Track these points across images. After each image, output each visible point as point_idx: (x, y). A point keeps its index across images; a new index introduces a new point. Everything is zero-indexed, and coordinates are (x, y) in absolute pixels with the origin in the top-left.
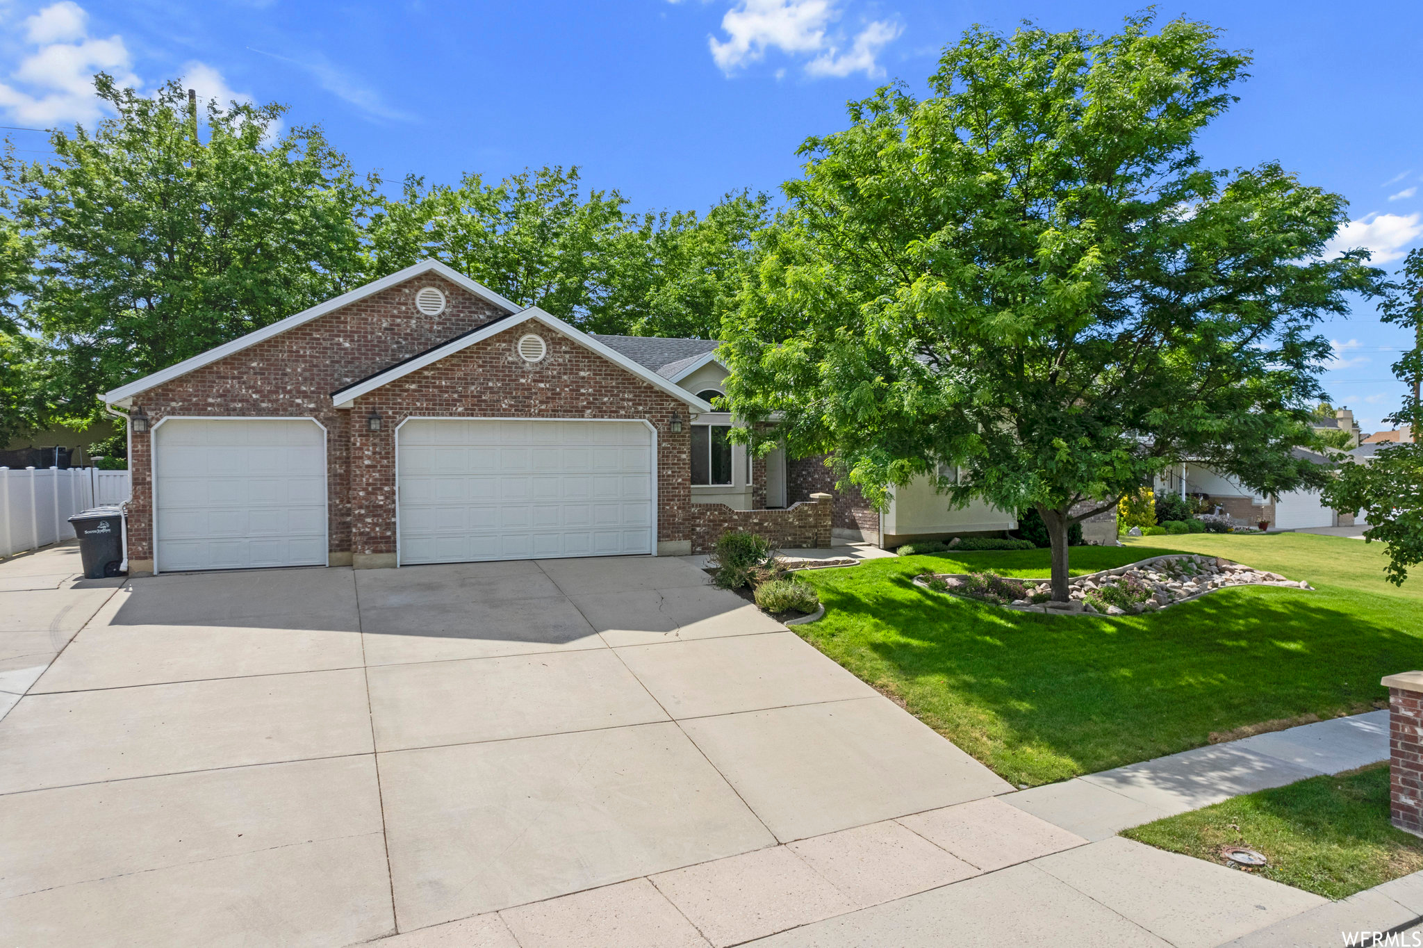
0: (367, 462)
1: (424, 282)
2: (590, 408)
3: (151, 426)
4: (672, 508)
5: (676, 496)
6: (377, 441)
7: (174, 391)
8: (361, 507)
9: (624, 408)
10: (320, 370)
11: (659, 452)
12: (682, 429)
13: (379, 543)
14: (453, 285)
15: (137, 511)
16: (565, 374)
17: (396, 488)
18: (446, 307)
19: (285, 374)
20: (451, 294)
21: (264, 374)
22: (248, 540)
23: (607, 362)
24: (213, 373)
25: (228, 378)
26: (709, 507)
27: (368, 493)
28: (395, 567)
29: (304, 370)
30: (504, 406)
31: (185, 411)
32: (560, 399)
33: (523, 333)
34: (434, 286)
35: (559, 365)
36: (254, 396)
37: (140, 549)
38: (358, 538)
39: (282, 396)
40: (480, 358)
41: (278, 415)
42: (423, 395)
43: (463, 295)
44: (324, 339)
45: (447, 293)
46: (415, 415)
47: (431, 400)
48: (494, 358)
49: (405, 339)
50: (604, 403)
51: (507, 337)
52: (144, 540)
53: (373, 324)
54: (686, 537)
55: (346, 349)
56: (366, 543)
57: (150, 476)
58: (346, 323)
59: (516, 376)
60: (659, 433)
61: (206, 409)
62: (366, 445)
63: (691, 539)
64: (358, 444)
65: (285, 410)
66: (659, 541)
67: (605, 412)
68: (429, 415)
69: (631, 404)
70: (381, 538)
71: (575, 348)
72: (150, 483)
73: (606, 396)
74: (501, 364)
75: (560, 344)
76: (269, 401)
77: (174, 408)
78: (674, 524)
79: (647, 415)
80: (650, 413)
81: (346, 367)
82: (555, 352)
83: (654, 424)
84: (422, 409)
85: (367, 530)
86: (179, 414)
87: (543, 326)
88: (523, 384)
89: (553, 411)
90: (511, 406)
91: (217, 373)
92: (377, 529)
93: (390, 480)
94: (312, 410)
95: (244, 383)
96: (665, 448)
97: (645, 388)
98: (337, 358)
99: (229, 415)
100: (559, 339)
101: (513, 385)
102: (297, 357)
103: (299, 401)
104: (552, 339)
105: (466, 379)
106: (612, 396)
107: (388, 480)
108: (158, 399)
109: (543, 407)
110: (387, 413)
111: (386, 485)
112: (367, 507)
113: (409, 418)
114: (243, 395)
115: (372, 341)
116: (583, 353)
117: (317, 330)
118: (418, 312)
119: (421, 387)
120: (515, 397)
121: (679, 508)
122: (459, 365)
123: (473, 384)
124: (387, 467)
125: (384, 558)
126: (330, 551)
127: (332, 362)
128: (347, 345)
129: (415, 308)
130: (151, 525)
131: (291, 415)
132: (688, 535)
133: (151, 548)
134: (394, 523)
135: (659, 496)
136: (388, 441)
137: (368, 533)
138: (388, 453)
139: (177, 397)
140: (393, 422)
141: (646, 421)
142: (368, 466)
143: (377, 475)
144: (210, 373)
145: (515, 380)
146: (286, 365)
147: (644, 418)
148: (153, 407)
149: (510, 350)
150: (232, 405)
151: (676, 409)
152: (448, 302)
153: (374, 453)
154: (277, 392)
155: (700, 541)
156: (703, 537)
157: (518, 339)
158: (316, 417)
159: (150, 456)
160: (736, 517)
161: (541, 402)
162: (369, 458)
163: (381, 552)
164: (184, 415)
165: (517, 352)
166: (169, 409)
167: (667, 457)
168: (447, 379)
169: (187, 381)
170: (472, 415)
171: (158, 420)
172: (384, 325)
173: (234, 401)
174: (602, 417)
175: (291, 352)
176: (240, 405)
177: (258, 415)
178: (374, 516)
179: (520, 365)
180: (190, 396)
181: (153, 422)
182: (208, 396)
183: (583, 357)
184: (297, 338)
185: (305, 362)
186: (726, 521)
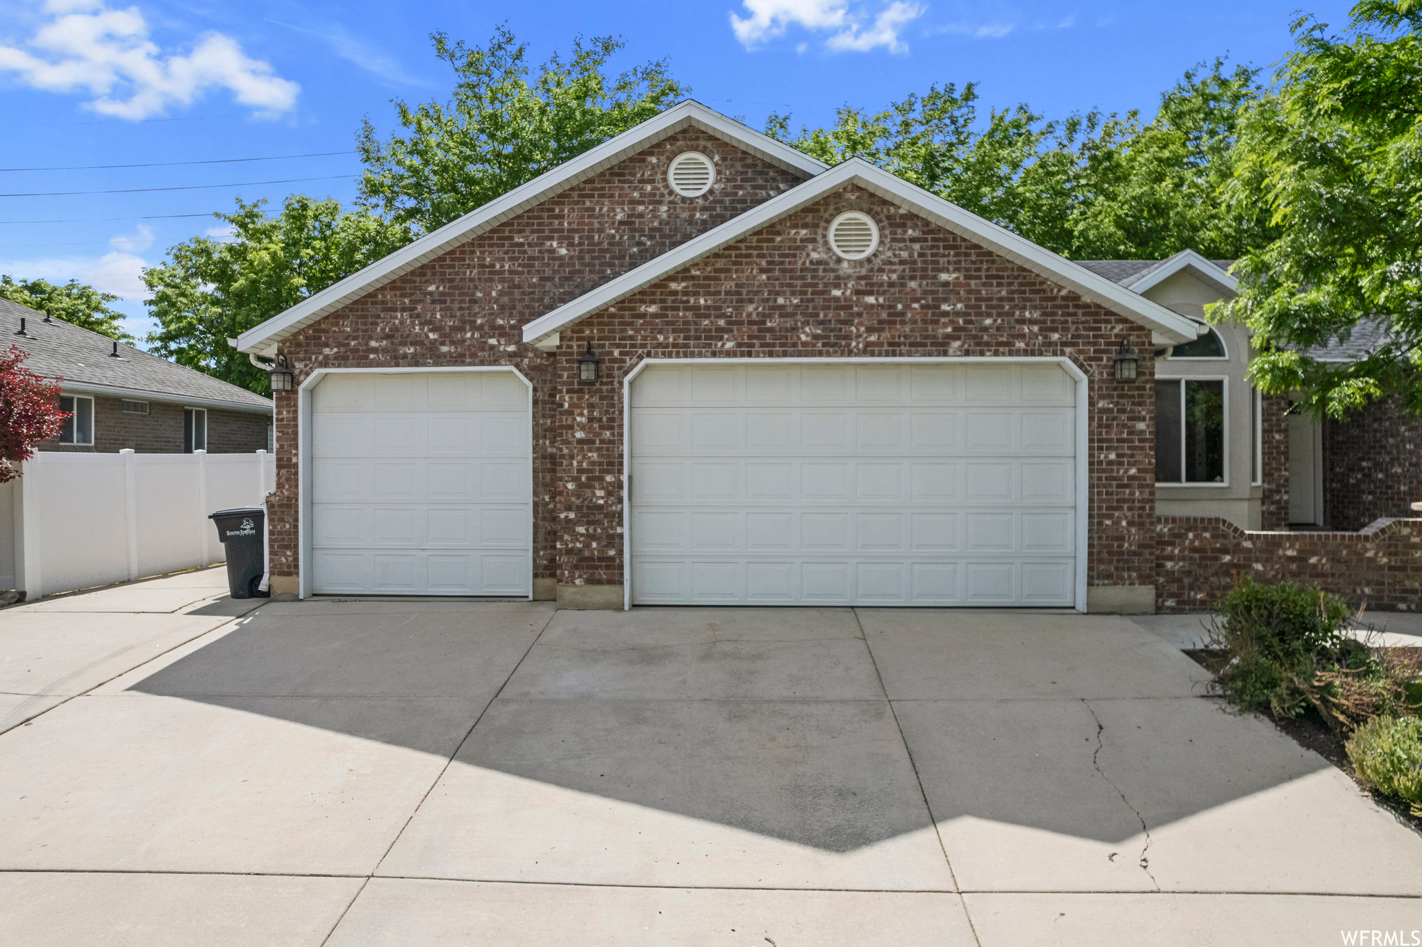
0: (579, 435)
1: (681, 143)
2: (958, 338)
3: (299, 383)
4: (1117, 523)
5: (1124, 501)
6: (595, 400)
7: (327, 331)
8: (569, 509)
9: (1023, 336)
10: (524, 293)
11: (1091, 419)
12: (1138, 374)
13: (596, 567)
14: (726, 144)
15: (281, 506)
16: (913, 278)
17: (625, 478)
18: (717, 181)
19: (474, 301)
20: (724, 159)
21: (445, 302)
22: (425, 554)
23: (990, 253)
24: (376, 303)
25: (395, 310)
26: (1192, 524)
27: (580, 485)
28: (620, 608)
29: (501, 293)
30: (803, 337)
31: (341, 360)
32: (903, 323)
33: (839, 211)
34: (696, 149)
35: (902, 262)
36: (431, 336)
37: (284, 560)
38: (564, 559)
39: (469, 335)
40: (763, 256)
41: (463, 363)
42: (668, 323)
43: (742, 159)
44: (530, 245)
45: (717, 158)
46: (656, 356)
47: (681, 331)
48: (787, 256)
49: (651, 238)
50: (986, 329)
51: (809, 219)
52: (288, 547)
53: (603, 216)
54: (1144, 579)
55: (561, 258)
56: (576, 567)
57: (296, 455)
58: (562, 217)
59: (826, 285)
60: (1091, 382)
61: (367, 358)
62: (578, 406)
63: (1155, 583)
64: (566, 405)
65: (473, 355)
66: (1090, 584)
67: (987, 344)
68: (678, 356)
69: (1036, 329)
70: (600, 559)
71: (931, 232)
72: (296, 465)
73: (989, 315)
74: (799, 266)
75: (903, 225)
76: (452, 343)
77: (327, 357)
78: (1122, 553)
79: (1068, 350)
80: (1073, 345)
81: (562, 286)
82: (893, 240)
83: (1081, 366)
84: (667, 346)
85: (578, 545)
86: (334, 365)
87: (872, 195)
88: (837, 299)
89: (890, 344)
90: (816, 337)
91: (383, 302)
92: (594, 545)
93: (614, 464)
94: (511, 356)
95: (418, 316)
96: (1102, 411)
97: (1065, 298)
98: (548, 272)
99: (397, 365)
100: (902, 216)
101: (819, 301)
102: (491, 274)
103: (493, 341)
104: (889, 217)
105: (739, 293)
106: (999, 315)
107: (611, 464)
108: (308, 344)
109: (873, 338)
110: (611, 353)
111: (608, 472)
112: (579, 508)
113: (646, 361)
114: (417, 335)
115: (600, 243)
116: (945, 240)
117: (520, 232)
118: (671, 193)
119: (665, 308)
120: (822, 323)
121: (1130, 524)
122: (728, 271)
123: (751, 301)
124: (611, 442)
125: (604, 593)
126: (535, 576)
127: (542, 279)
128: (563, 251)
129: (667, 186)
130: (296, 527)
131: (482, 363)
132: (1149, 576)
133: (296, 559)
134: (621, 536)
135: (1091, 500)
136: (612, 400)
137: (580, 551)
138: (612, 420)
139: (331, 341)
140: (620, 368)
141: (1066, 360)
142: (580, 441)
143: (594, 456)
144: (374, 303)
145: (822, 293)
146: (476, 288)
147: (1063, 354)
148: (301, 356)
149: (814, 241)
150: (402, 350)
151: (1124, 337)
152: (719, 172)
153: (591, 420)
154: (462, 329)
155: (1174, 588)
156: (1179, 580)
157: (828, 221)
158: (517, 366)
159: (296, 426)
160: (1248, 544)
161: (870, 330)
162: (582, 427)
163: (600, 582)
164: (339, 366)
165: (826, 243)
166: (321, 358)
167: (1108, 426)
168: (708, 294)
169: (345, 317)
170: (750, 355)
171: (308, 374)
172: (619, 217)
173: (404, 344)
174: (982, 354)
175: (482, 266)
176: (412, 350)
177: (436, 364)
178: (589, 523)
179: (832, 265)
180: (347, 338)
181: (302, 378)
182: (371, 338)
183: (945, 248)
184: (491, 246)
185: (502, 281)
186: (1226, 552)
